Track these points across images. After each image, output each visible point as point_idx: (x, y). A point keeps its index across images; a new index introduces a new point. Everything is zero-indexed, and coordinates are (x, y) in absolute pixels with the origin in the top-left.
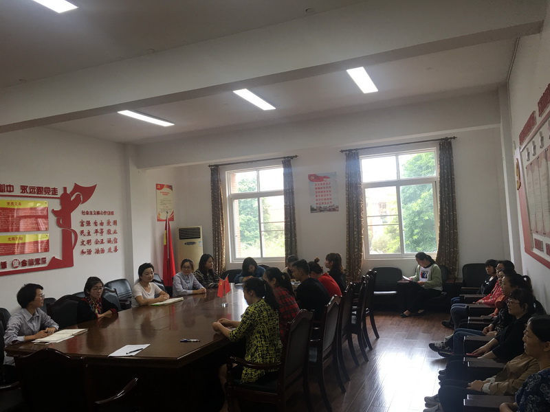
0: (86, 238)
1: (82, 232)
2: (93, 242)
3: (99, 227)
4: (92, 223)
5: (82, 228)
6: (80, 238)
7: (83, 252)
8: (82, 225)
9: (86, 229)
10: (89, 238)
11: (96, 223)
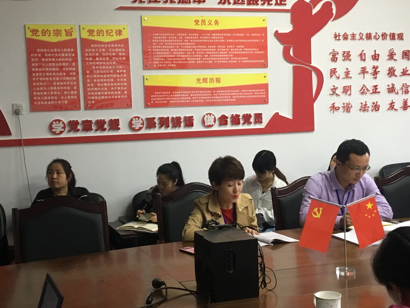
0: (341, 84)
1: (333, 72)
2: (355, 90)
3: (369, 64)
4: (355, 56)
5: (333, 65)
6: (328, 83)
7: (334, 108)
8: (334, 59)
9: (341, 66)
10: (347, 82)
11: (362, 57)
